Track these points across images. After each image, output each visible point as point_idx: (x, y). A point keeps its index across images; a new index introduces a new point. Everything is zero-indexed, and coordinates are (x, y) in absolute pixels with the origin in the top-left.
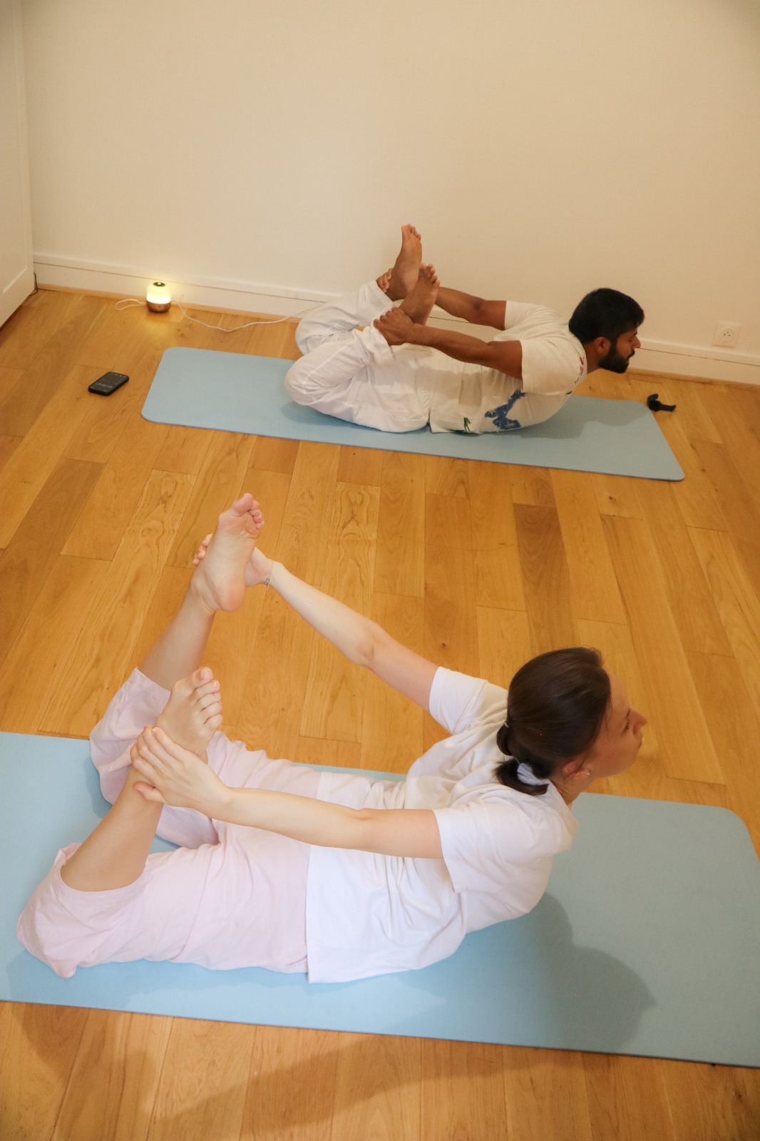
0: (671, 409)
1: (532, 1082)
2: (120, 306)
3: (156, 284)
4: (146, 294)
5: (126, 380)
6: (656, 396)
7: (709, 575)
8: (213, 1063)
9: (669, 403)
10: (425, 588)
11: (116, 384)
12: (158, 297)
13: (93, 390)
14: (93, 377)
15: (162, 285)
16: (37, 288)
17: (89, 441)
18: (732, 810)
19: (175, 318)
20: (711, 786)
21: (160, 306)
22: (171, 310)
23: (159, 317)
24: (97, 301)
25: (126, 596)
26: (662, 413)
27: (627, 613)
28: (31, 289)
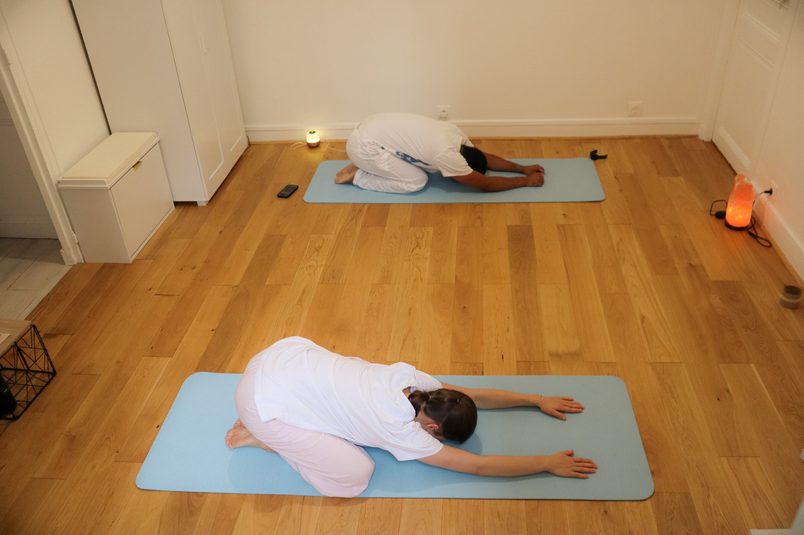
0: (605, 157)
1: (498, 513)
2: (293, 147)
3: (310, 133)
4: (306, 138)
5: (297, 188)
6: (596, 151)
7: (618, 250)
8: (342, 515)
9: (604, 154)
10: (456, 278)
11: (292, 191)
12: (313, 139)
13: (280, 196)
14: (280, 189)
15: (314, 132)
16: (249, 144)
17: (278, 224)
18: (619, 376)
19: (324, 149)
20: (607, 364)
21: (314, 144)
22: (321, 144)
23: (314, 150)
24: (282, 146)
25: (298, 302)
26: (599, 161)
27: (568, 277)
28: (246, 145)
